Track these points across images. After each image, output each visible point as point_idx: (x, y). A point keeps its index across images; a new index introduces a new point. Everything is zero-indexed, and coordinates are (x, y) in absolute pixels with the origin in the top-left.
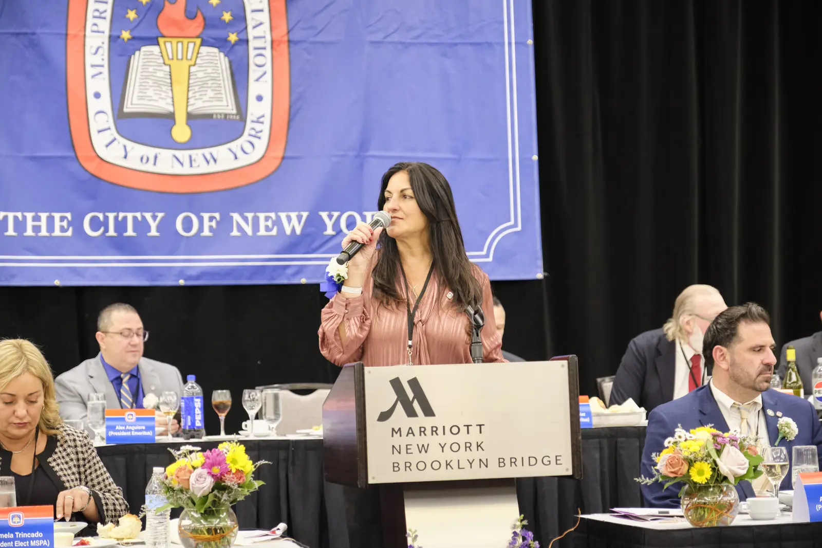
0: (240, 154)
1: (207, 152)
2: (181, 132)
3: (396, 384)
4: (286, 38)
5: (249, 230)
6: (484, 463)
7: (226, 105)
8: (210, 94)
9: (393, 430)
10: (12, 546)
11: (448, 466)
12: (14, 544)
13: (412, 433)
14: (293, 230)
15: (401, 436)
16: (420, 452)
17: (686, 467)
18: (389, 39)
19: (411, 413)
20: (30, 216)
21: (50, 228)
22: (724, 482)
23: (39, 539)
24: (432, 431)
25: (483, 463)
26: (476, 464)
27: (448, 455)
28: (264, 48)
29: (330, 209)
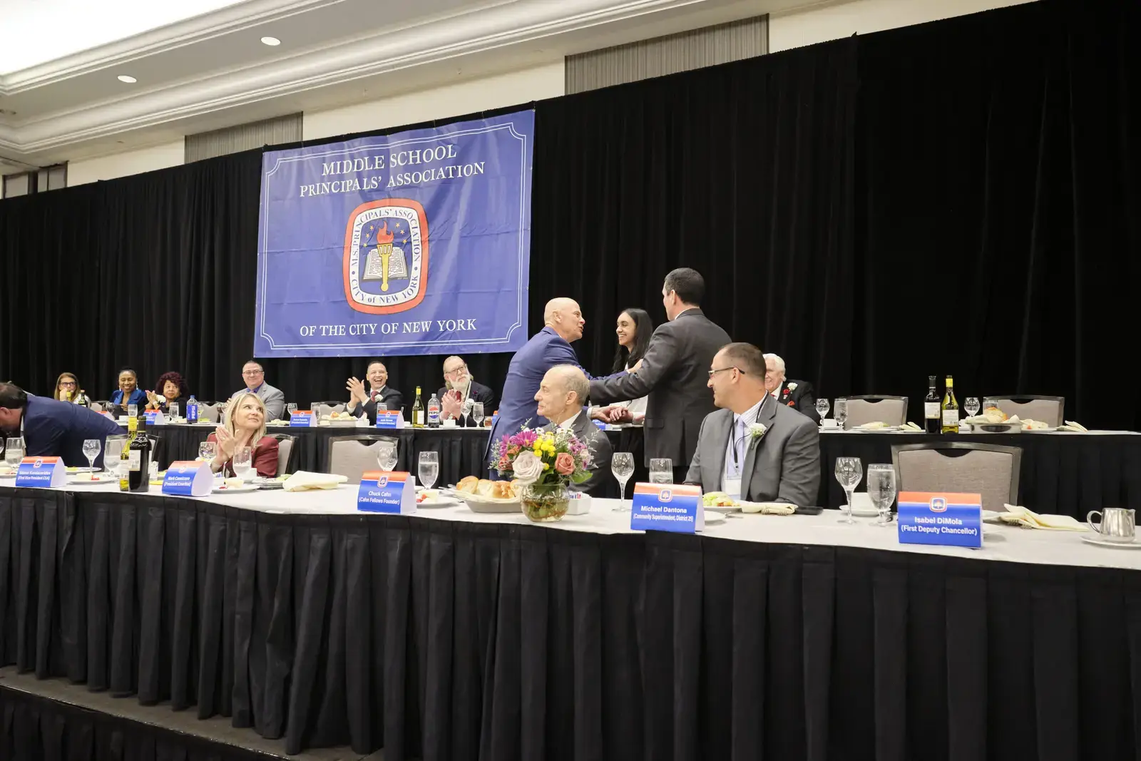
0: (407, 295)
1: (393, 295)
2: (385, 287)
4: (426, 239)
5: (410, 331)
7: (403, 273)
8: (397, 268)
14: (426, 330)
20: (331, 327)
21: (338, 333)
28: (418, 245)
29: (441, 320)
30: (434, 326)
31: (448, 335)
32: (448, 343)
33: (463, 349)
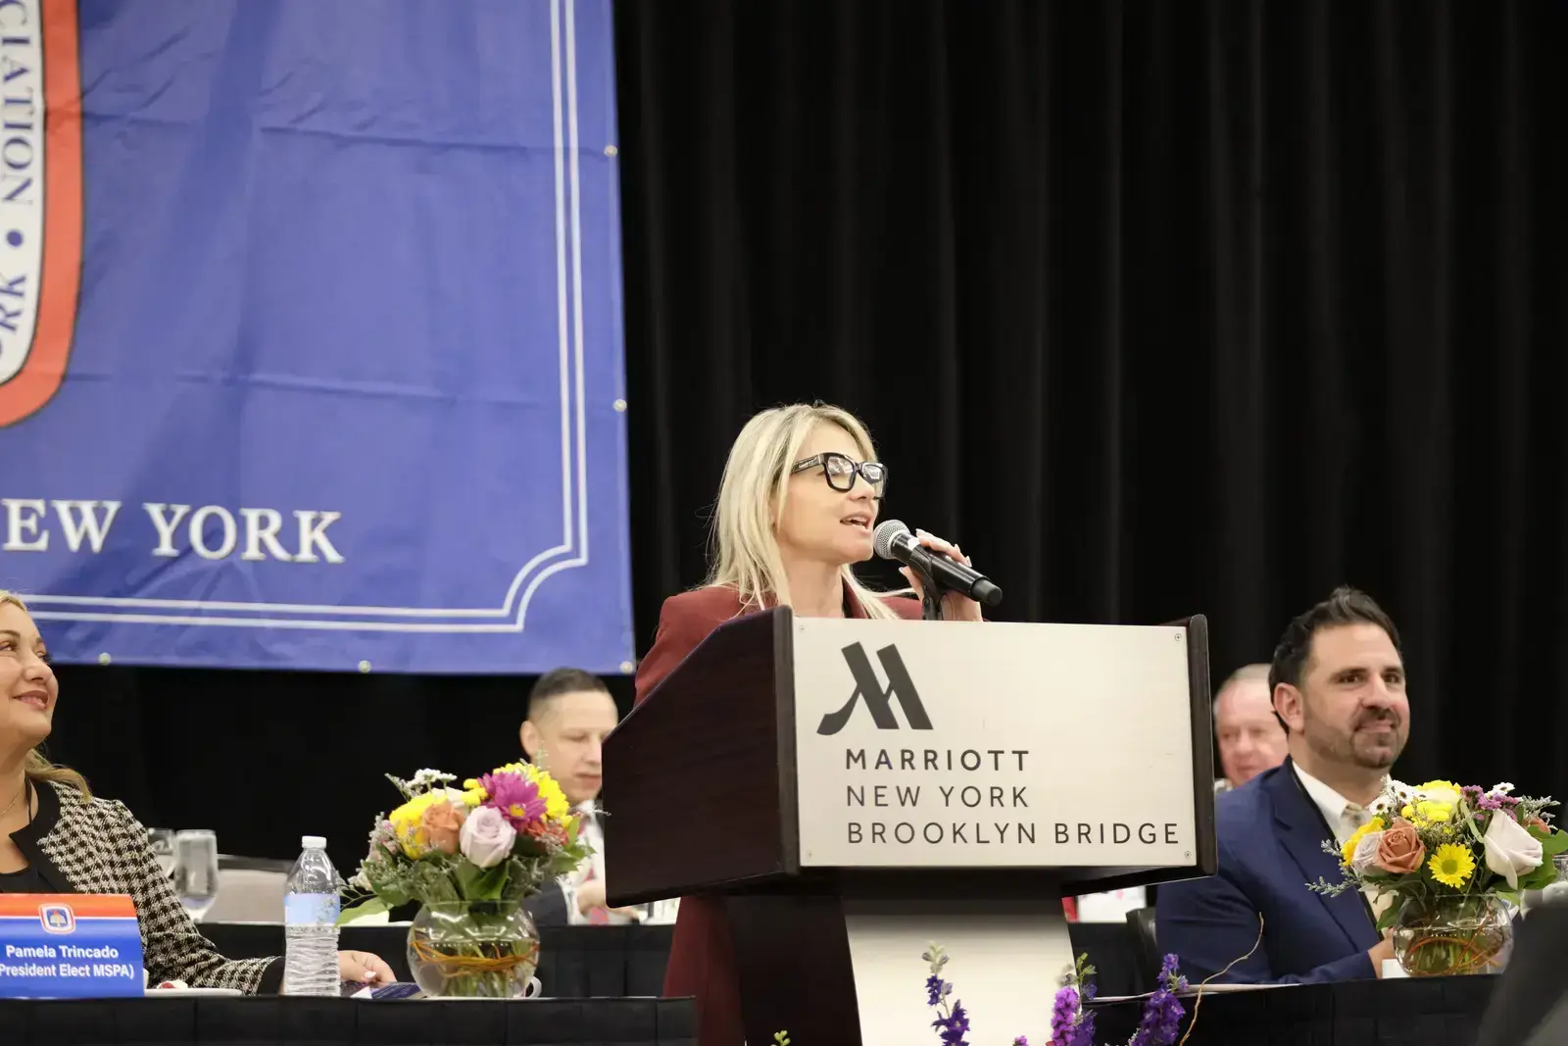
3: (854, 655)
4: (76, 109)
6: (1026, 833)
9: (849, 753)
10: (54, 974)
11: (958, 836)
12: (58, 972)
13: (887, 762)
14: (86, 541)
15: (864, 767)
16: (903, 804)
17: (1421, 856)
18: (300, 127)
19: (885, 720)
22: (1491, 889)
23: (110, 961)
24: (927, 761)
25: (1027, 835)
26: (1012, 833)
27: (956, 813)
28: (28, 127)
29: (167, 498)
30: (131, 529)
31: (195, 577)
32: (197, 613)
33: (277, 648)
